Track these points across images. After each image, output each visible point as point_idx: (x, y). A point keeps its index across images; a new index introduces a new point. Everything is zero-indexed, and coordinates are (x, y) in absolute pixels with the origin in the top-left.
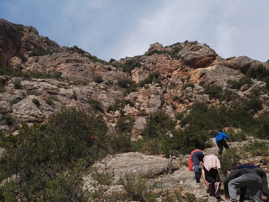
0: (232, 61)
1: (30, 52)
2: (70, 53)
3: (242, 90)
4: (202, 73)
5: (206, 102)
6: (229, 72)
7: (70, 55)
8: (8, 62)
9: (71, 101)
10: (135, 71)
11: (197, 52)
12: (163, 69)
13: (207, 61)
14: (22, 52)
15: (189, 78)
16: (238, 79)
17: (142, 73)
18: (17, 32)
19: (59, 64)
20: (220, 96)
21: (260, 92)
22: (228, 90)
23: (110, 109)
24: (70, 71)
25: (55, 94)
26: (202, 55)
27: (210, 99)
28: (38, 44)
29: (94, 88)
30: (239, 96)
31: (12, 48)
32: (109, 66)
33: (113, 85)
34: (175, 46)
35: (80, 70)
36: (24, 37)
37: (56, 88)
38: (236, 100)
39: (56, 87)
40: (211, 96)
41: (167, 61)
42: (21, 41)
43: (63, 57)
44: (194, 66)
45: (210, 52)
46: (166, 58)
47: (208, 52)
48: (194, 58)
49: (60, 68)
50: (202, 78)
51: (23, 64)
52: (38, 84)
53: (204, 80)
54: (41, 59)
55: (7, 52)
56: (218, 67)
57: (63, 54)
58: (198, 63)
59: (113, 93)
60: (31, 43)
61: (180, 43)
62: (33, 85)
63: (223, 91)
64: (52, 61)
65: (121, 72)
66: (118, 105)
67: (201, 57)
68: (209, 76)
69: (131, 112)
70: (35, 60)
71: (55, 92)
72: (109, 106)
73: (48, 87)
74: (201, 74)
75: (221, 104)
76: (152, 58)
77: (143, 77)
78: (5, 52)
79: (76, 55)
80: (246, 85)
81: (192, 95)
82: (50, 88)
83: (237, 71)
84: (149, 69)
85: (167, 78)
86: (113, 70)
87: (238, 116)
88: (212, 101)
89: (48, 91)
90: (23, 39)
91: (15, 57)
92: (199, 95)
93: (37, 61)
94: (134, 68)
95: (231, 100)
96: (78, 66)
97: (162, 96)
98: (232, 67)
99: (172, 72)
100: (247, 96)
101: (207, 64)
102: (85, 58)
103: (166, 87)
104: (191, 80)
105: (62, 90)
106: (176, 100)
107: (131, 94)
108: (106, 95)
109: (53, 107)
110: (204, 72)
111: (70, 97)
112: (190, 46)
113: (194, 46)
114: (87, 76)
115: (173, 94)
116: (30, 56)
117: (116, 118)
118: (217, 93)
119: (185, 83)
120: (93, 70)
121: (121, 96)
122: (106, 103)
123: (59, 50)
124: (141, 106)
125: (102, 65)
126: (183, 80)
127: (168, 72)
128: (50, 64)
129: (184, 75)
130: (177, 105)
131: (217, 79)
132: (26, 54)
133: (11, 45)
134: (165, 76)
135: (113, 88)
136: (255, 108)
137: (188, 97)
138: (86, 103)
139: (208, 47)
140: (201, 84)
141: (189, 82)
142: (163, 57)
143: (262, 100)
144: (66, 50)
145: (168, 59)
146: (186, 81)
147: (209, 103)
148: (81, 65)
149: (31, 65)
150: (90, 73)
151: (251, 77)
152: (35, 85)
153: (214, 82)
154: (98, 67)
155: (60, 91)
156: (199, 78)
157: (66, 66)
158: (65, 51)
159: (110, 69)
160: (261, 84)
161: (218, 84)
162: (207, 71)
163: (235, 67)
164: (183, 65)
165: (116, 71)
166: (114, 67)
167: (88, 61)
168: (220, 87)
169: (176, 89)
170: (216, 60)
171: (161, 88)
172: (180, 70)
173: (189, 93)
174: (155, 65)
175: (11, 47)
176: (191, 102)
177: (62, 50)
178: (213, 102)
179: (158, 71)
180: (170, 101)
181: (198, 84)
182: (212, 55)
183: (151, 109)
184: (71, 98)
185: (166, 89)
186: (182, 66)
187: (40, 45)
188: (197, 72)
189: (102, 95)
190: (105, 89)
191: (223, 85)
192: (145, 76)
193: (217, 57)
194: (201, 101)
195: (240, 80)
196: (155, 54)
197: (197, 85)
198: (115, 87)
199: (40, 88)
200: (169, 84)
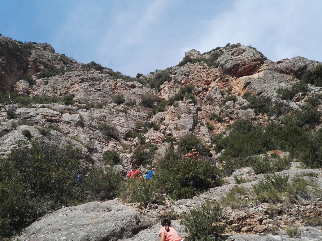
0: (283, 64)
1: (38, 73)
2: (86, 70)
3: (295, 100)
4: (247, 83)
5: (251, 119)
6: (280, 78)
7: (86, 73)
8: (12, 87)
9: (77, 129)
10: (165, 86)
11: (240, 56)
12: (197, 81)
13: (253, 67)
14: (30, 74)
15: (230, 90)
16: (291, 86)
17: (173, 88)
18: (23, 51)
19: (72, 84)
20: (269, 110)
21: (318, 101)
22: (279, 101)
23: (128, 136)
24: (84, 92)
25: (56, 121)
26: (246, 60)
27: (256, 115)
28: (49, 63)
29: (110, 110)
30: (292, 109)
31: (17, 69)
32: (132, 83)
33: (135, 105)
34: (215, 52)
35: (96, 90)
36: (32, 56)
37: (58, 115)
38: (288, 114)
39: (58, 113)
40: (257, 111)
41: (202, 70)
42: (28, 61)
43: (77, 76)
44: (237, 74)
45: (255, 55)
46: (201, 67)
47: (253, 56)
48: (235, 64)
49: (73, 90)
50: (247, 89)
51: (30, 88)
52: (36, 110)
53: (249, 91)
54: (52, 80)
55: (11, 75)
56: (266, 74)
57: (78, 73)
58: (241, 70)
59: (134, 116)
60: (40, 62)
61: (221, 48)
62: (30, 113)
63: (273, 103)
64: (63, 81)
65: (148, 89)
66: (139, 130)
67: (245, 62)
68: (254, 85)
69: (154, 138)
70: (44, 81)
71: (56, 120)
72: (126, 132)
73: (47, 114)
74: (245, 83)
75: (270, 120)
76: (184, 68)
77: (173, 93)
78: (9, 75)
79: (94, 72)
80: (300, 93)
81: (233, 111)
82: (50, 114)
83: (291, 77)
84: (181, 82)
85: (202, 92)
86: (138, 87)
87: (288, 134)
88: (259, 116)
89: (48, 118)
90: (30, 59)
91: (20, 81)
92: (242, 110)
93: (46, 83)
94: (163, 83)
95: (282, 114)
96: (95, 86)
97: (196, 115)
98: (284, 71)
99: (210, 84)
100: (302, 107)
101: (252, 71)
102: (103, 75)
103: (201, 103)
104: (233, 91)
105: (66, 117)
106: (213, 119)
107: (157, 115)
108: (124, 119)
109: (49, 138)
110: (249, 81)
111: (75, 124)
112: (230, 50)
113: (235, 49)
114: (105, 96)
115: (209, 112)
116: (39, 78)
117: (134, 146)
118: (265, 106)
119: (225, 96)
120: (114, 89)
121: (145, 117)
122: (123, 129)
123: (73, 68)
124: (167, 130)
125: (124, 82)
126: (222, 94)
127: (205, 85)
128: (61, 86)
129: (225, 87)
130: (214, 125)
131: (265, 89)
132: (35, 76)
133: (16, 67)
134: (200, 89)
135: (135, 109)
136: (312, 123)
137: (228, 114)
138: (96, 130)
139: (253, 49)
140: (246, 96)
141: (230, 95)
142: (197, 66)
143: (320, 112)
144: (81, 67)
145: (204, 69)
146: (227, 93)
147: (255, 119)
148: (98, 84)
149: (39, 89)
150: (110, 93)
151: (307, 83)
152: (32, 112)
153: (261, 93)
154: (119, 84)
155: (62, 118)
156: (243, 89)
157: (80, 86)
158: (80, 69)
159: (134, 86)
160: (320, 90)
161: (266, 94)
162: (252, 80)
163: (287, 71)
164: (223, 74)
165: (142, 87)
166: (139, 84)
167: (108, 78)
168: (268, 98)
169: (213, 105)
170: (264, 65)
171: (194, 105)
172: (220, 80)
173: (230, 108)
174: (188, 76)
175: (15, 69)
176: (232, 120)
177: (76, 68)
178: (260, 118)
179: (192, 84)
180: (206, 120)
181: (242, 97)
182: (258, 58)
183: (180, 132)
184: (77, 125)
185: (201, 106)
186: (221, 76)
187: (51, 64)
188: (240, 82)
189: (119, 119)
190: (124, 111)
191: (272, 96)
192: (175, 92)
193: (265, 61)
194: (244, 118)
195: (292, 88)
196: (188, 63)
197: (240, 97)
198: (138, 108)
199: (38, 115)
200: (205, 99)
